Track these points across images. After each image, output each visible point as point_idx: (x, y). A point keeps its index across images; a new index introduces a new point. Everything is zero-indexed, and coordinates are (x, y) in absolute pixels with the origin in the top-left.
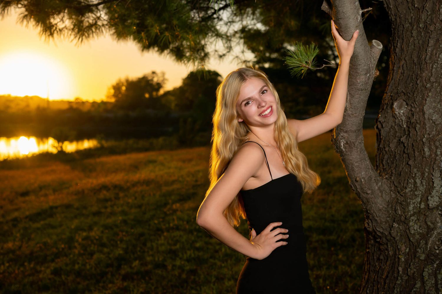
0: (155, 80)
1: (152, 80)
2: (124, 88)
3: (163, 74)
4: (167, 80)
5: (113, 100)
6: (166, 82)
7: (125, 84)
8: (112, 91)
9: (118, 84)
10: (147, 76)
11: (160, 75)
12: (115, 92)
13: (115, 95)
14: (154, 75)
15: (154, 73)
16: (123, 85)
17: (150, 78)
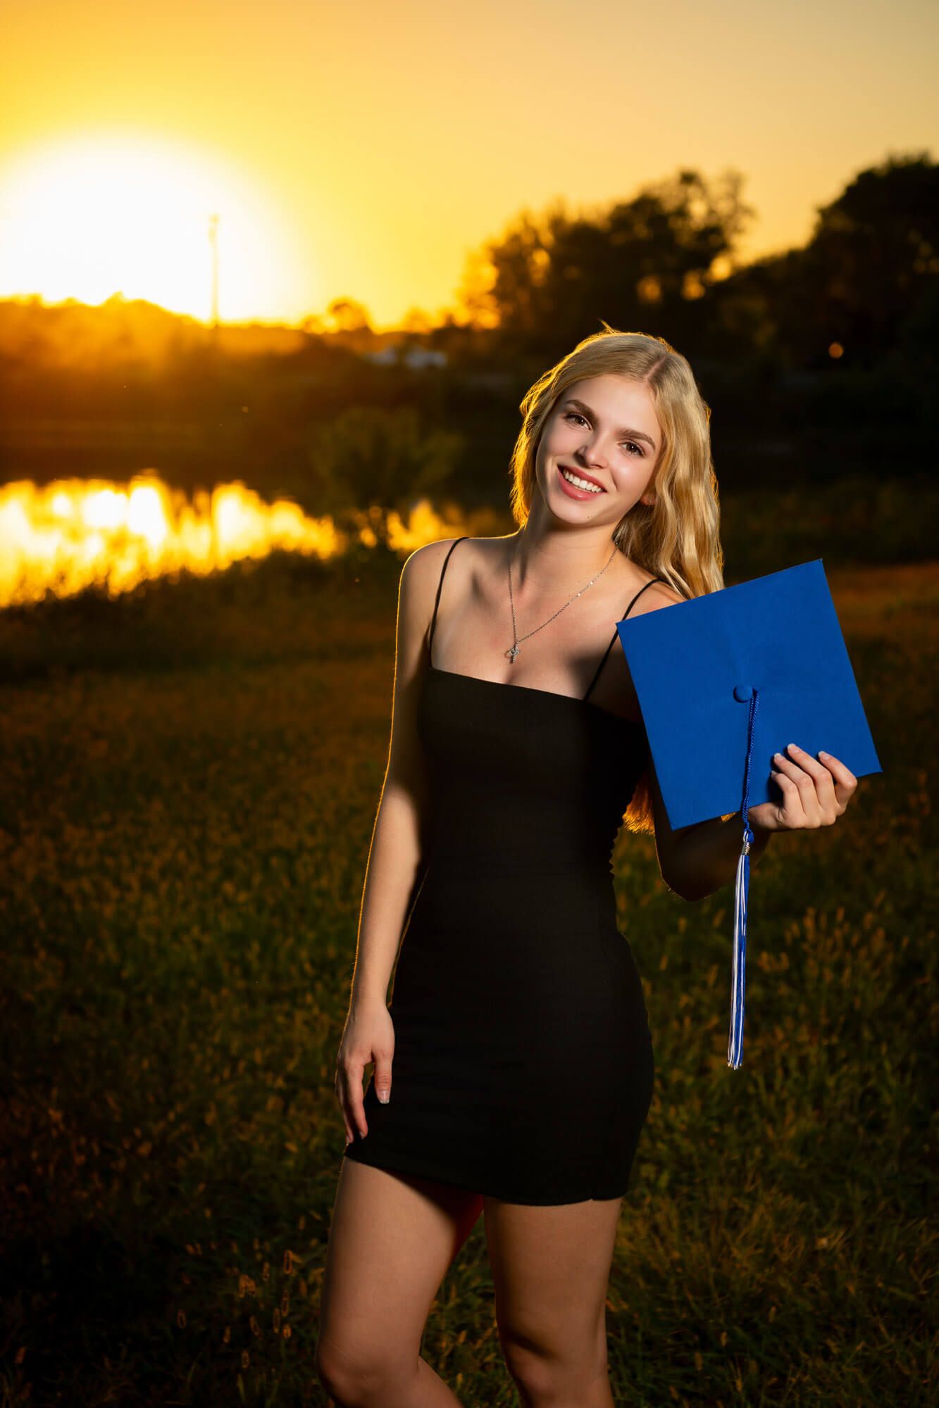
0: (698, 210)
1: (682, 212)
2: (541, 259)
3: (735, 182)
4: (748, 212)
5: (489, 319)
6: (745, 222)
7: (547, 238)
8: (489, 274)
9: (515, 239)
10: (656, 193)
11: (717, 188)
12: (501, 280)
13: (501, 293)
14: (692, 190)
15: (688, 179)
16: (538, 245)
17: (670, 205)
